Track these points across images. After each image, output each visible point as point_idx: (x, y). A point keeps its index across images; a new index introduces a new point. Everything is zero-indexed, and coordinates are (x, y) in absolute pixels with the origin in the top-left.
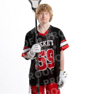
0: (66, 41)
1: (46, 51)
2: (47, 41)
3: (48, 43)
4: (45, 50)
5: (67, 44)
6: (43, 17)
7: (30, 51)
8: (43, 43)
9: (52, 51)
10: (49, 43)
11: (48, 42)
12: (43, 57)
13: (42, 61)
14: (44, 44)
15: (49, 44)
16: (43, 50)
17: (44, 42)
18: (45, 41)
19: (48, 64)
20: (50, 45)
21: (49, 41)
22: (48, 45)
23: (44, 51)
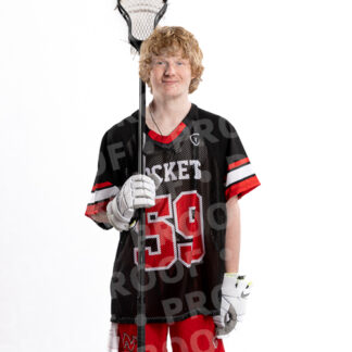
0: (249, 163)
1: (173, 200)
2: (180, 163)
3: (181, 170)
4: (169, 196)
5: (254, 175)
6: (168, 76)
7: (115, 200)
8: (163, 168)
9: (198, 199)
10: (185, 170)
11: (183, 166)
12: (162, 219)
13: (157, 236)
14: (168, 172)
15: (184, 173)
16: (163, 197)
17: (166, 165)
18: (172, 164)
19: (179, 245)
20: (187, 177)
21: (186, 163)
22: (181, 177)
23: (166, 200)
